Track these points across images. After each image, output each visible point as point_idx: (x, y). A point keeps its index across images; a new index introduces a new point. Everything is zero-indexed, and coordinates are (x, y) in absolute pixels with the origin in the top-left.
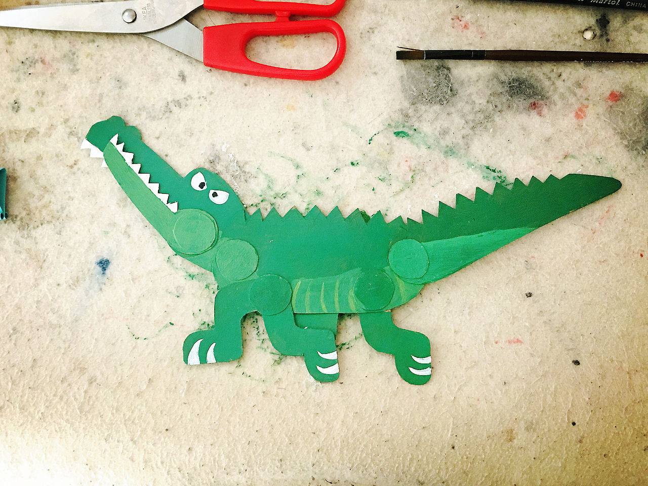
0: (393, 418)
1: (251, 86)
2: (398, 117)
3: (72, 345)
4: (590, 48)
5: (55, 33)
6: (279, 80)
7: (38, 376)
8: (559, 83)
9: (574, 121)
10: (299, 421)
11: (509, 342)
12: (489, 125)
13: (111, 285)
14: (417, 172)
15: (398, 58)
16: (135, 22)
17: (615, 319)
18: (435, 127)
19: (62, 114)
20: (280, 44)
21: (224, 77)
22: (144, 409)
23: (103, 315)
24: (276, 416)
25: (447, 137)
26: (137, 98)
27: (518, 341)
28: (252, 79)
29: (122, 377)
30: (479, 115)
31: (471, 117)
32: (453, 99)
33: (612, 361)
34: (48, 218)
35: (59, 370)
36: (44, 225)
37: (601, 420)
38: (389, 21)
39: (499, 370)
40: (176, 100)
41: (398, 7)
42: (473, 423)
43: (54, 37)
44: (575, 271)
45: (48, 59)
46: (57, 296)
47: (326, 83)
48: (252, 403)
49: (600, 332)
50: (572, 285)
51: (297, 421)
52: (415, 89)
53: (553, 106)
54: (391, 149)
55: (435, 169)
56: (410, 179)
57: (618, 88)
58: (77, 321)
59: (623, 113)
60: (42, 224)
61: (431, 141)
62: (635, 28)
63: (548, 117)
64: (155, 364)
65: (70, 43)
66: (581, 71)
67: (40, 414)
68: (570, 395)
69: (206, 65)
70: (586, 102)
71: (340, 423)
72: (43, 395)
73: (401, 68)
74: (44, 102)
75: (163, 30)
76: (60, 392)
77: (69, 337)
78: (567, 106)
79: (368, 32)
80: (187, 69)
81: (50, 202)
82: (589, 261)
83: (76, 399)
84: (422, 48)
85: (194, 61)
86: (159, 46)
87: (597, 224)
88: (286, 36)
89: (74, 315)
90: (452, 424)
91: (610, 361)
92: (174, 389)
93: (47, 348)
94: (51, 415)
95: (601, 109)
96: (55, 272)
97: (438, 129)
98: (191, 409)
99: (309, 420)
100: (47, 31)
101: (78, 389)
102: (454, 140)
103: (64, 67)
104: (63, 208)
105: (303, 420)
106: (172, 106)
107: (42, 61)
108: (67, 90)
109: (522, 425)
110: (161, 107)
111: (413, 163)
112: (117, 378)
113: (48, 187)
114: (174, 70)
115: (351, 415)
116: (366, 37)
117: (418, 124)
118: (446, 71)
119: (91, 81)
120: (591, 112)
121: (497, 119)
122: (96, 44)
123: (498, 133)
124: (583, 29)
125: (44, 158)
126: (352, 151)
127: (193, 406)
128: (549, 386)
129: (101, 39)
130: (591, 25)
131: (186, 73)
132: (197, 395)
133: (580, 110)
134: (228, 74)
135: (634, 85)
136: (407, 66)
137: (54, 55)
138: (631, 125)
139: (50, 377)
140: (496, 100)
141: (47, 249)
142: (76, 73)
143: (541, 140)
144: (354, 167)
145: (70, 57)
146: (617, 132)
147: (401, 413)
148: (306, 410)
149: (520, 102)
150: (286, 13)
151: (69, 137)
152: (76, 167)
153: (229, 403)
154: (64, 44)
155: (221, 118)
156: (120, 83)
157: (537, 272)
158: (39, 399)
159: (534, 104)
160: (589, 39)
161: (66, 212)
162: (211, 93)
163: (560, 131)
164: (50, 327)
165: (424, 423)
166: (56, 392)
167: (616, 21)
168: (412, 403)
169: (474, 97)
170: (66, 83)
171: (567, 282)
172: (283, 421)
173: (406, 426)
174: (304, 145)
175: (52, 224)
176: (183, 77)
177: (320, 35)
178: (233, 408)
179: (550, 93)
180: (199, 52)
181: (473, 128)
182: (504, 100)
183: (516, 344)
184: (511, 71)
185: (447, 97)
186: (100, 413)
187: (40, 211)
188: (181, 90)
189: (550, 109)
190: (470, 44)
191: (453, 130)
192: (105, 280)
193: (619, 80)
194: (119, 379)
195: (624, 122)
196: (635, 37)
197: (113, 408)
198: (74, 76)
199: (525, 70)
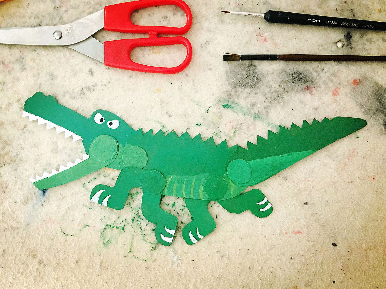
0: (224, 281)
1: (134, 77)
2: (225, 96)
3: (27, 241)
4: (341, 53)
5: (11, 46)
6: (151, 74)
7: (7, 260)
8: (322, 74)
9: (332, 97)
10: (168, 284)
11: (294, 233)
12: (280, 100)
13: (48, 202)
14: (237, 129)
15: (224, 60)
16: (61, 39)
17: (358, 218)
18: (247, 101)
19: (16, 96)
20: (151, 52)
21: (117, 72)
22: (73, 279)
23: (44, 221)
24: (154, 282)
25: (255, 107)
26: (63, 85)
27: (299, 232)
28: (134, 73)
29: (59, 260)
30: (274, 94)
31: (269, 95)
32: (258, 85)
33: (356, 243)
34: (8, 161)
35: (19, 256)
36: (6, 166)
37: (350, 279)
38: (218, 37)
39: (288, 250)
40: (87, 87)
41: (224, 28)
42: (273, 283)
43: (10, 48)
44: (334, 189)
45: (7, 62)
46: (15, 209)
47: (180, 76)
48: (139, 274)
49: (348, 226)
50: (332, 197)
52: (235, 79)
53: (319, 88)
54: (221, 116)
55: (248, 127)
56: (232, 134)
57: (358, 77)
58: (28, 225)
59: (361, 92)
60: (4, 165)
61: (245, 110)
62: (368, 40)
63: (316, 95)
64: (79, 251)
65: (20, 52)
66: (336, 67)
67: (10, 283)
68: (331, 264)
69: (106, 65)
70: (339, 86)
71: (192, 285)
72: (11, 271)
73: (227, 65)
74: (5, 89)
75: (79, 44)
76: (21, 270)
77: (24, 235)
78: (328, 88)
79: (206, 44)
80: (94, 67)
81: (9, 151)
82: (342, 182)
83: (31, 274)
84: (239, 53)
85: (98, 63)
86: (76, 53)
87: (347, 160)
88: (155, 47)
89: (26, 221)
90: (260, 283)
91: (354, 244)
92: (91, 266)
93: (11, 242)
94: (16, 283)
95: (348, 90)
96: (13, 195)
97: (250, 103)
98: (102, 279)
99: (174, 284)
100: (6, 45)
101: (33, 267)
102: (259, 109)
103: (17, 67)
104: (17, 155)
105: (170, 284)
106: (85, 90)
107: (3, 63)
108: (19, 81)
109: (303, 283)
110: (78, 91)
111: (235, 124)
112: (56, 261)
113: (8, 142)
114: (86, 68)
115: (199, 280)
116: (204, 47)
117: (237, 100)
118: (253, 68)
119: (34, 76)
120: (342, 92)
121: (285, 96)
122: (37, 53)
123: (286, 105)
124: (337, 41)
125: (5, 124)
126: (197, 117)
127: (104, 277)
128: (318, 259)
129: (40, 49)
130: (341, 39)
131: (93, 70)
132: (106, 270)
133: (336, 91)
134: (119, 70)
135: (368, 75)
136: (230, 64)
137: (10, 59)
138: (366, 99)
139: (15, 261)
140: (284, 85)
141: (8, 181)
142: (24, 70)
143: (312, 109)
144: (198, 126)
145: (21, 61)
146: (358, 103)
147: (229, 278)
148: (172, 278)
149: (299, 86)
150: (155, 32)
151: (20, 111)
152: (25, 129)
153: (125, 275)
154: (16, 52)
155: (116, 98)
156: (52, 76)
157: (311, 190)
158: (9, 274)
159: (308, 87)
160: (340, 47)
161: (19, 157)
162: (109, 82)
163: (324, 103)
164: (12, 229)
165: (243, 284)
166: (19, 269)
167: (356, 36)
168: (236, 272)
169: (271, 83)
170: (18, 77)
171: (329, 196)
172: (159, 285)
173: (232, 286)
174: (167, 113)
175: (11, 165)
176: (91, 72)
177: (176, 45)
178: (127, 278)
179: (317, 80)
180: (101, 57)
181: (271, 102)
182: (290, 85)
183: (298, 234)
184: (294, 67)
185: (255, 83)
186: (46, 282)
187: (3, 157)
188: (90, 81)
189: (317, 90)
190: (268, 51)
191: (258, 103)
192: (44, 199)
193: (359, 72)
195: (362, 97)
196: (368, 46)
197: (55, 279)
198: (23, 72)
199: (301, 66)
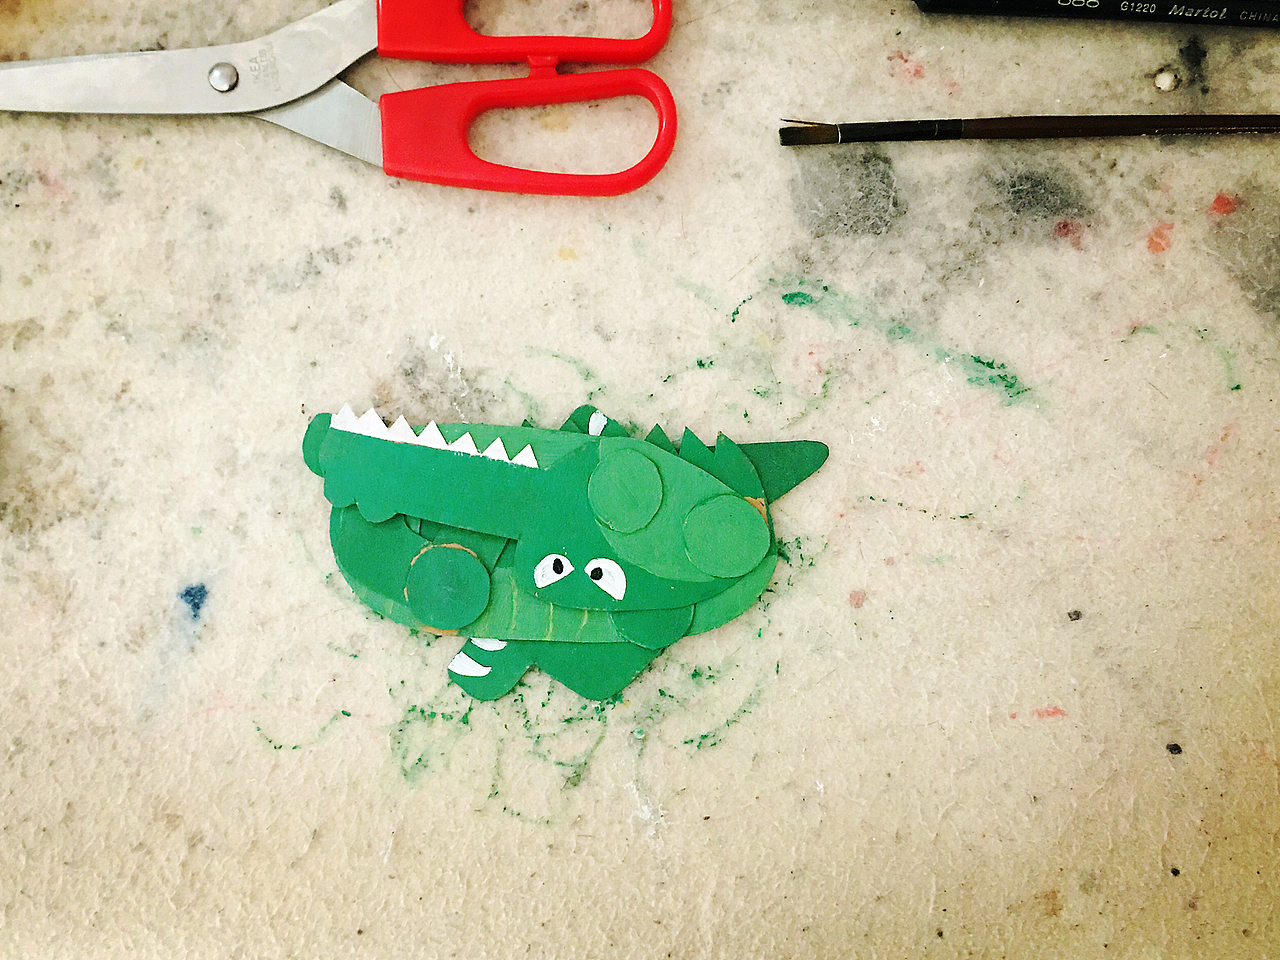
0: (815, 883)
1: (483, 212)
2: (788, 263)
3: (144, 770)
4: (1171, 107)
5: (64, 119)
6: (539, 199)
7: (81, 836)
8: (1113, 181)
9: (1148, 256)
10: (627, 899)
11: (1039, 715)
12: (976, 271)
13: (212, 639)
14: (834, 374)
15: (784, 143)
16: (237, 89)
17: (1249, 656)
18: (865, 280)
19: (91, 286)
20: (537, 123)
21: (425, 196)
22: (308, 892)
23: (201, 702)
24: (580, 892)
25: (892, 300)
26: (247, 247)
27: (1056, 711)
28: (485, 197)
29: (255, 830)
30: (953, 252)
31: (938, 257)
32: (901, 222)
33: (1245, 741)
34: (73, 506)
35: (122, 823)
36: (64, 522)
37: (1227, 861)
38: (761, 67)
39: (1023, 772)
40: (328, 247)
41: (778, 37)
42: (976, 883)
43: (64, 128)
44: (1166, 563)
45: (53, 173)
46: (100, 668)
47: (638, 200)
48: (529, 869)
49: (1219, 684)
50: (1161, 590)
51: (623, 900)
52: (820, 205)
53: (1102, 228)
54: (779, 331)
55: (871, 367)
56: (819, 390)
57: (1229, 187)
58: (148, 717)
59: (1244, 237)
60: (60, 520)
61: (859, 310)
62: (1257, 63)
63: (1093, 251)
64: (323, 798)
65: (99, 138)
66: (1156, 154)
67: (92, 917)
68: (1164, 814)
69: (389, 172)
70: (1167, 218)
71: (709, 898)
72: (95, 875)
73: (791, 163)
74: (52, 263)
75: (295, 105)
76: (131, 869)
77: (136, 753)
78: (1133, 227)
79: (719, 91)
80: (348, 182)
81: (75, 473)
82: (1192, 540)
83: (165, 881)
84: (832, 119)
85: (362, 166)
86: (287, 137)
87: (1205, 464)
88: (549, 107)
89: (141, 706)
90: (934, 886)
91: (1240, 743)
92: (366, 848)
93: (92, 778)
94: (114, 916)
95: (1200, 228)
96: (94, 619)
97: (873, 284)
98: (404, 888)
99: (647, 897)
100: (48, 115)
101: (168, 859)
102: (906, 306)
103: (89, 189)
104: (103, 485)
105: (634, 898)
106: (320, 261)
107: (41, 179)
108: (99, 237)
109: (1074, 881)
110: (298, 264)
111: (825, 357)
112: (247, 833)
113: (70, 442)
114: (321, 186)
115: (731, 881)
116: (714, 102)
117: (830, 276)
118: (882, 166)
119: (148, 217)
120: (1179, 237)
121: (991, 259)
122: (153, 140)
123: (995, 288)
124: (1155, 68)
125: (56, 382)
126: (698, 337)
127: (409, 882)
128: (1123, 800)
129: (164, 127)
130: (1169, 61)
131: (346, 192)
132: (415, 857)
133: (1158, 233)
134: (434, 189)
135: (1262, 179)
136: (802, 158)
137: (65, 165)
138: (1261, 260)
139: (107, 839)
140: (988, 221)
141: (73, 572)
142: (114, 200)
143: (1084, 299)
144: (702, 370)
145: (101, 168)
146: (1233, 275)
147: (831, 872)
148: (640, 878)
149: (1038, 223)
150: (549, 58)
151: (106, 336)
152: (125, 397)
153: (481, 872)
154: (85, 141)
155: (423, 282)
156: (208, 217)
157: (1089, 568)
158: (88, 884)
159: (1065, 226)
160: (1167, 89)
161: (109, 491)
162: (400, 231)
163: (1121, 279)
164: (93, 734)
165: (878, 889)
166: (122, 868)
167: (1219, 52)
168: (852, 850)
169: (942, 216)
170: (94, 222)
171: (1150, 585)
172: (595, 903)
173: (843, 898)
174: (598, 329)
175: (82, 518)
176: (340, 201)
177: (619, 102)
178: (490, 881)
179: (1096, 202)
180: (372, 147)
181: (944, 279)
182: (1005, 221)
183: (1050, 720)
184: (1014, 159)
185: (888, 218)
186: (217, 906)
187: (55, 492)
188: (338, 228)
189: (1097, 235)
190: (929, 108)
191: (903, 286)
192: (198, 627)
193: (1233, 171)
194: (252, 833)
195: (1245, 255)
196: (1259, 83)
197: (244, 894)
198: (112, 207)
199: (1042, 158)
